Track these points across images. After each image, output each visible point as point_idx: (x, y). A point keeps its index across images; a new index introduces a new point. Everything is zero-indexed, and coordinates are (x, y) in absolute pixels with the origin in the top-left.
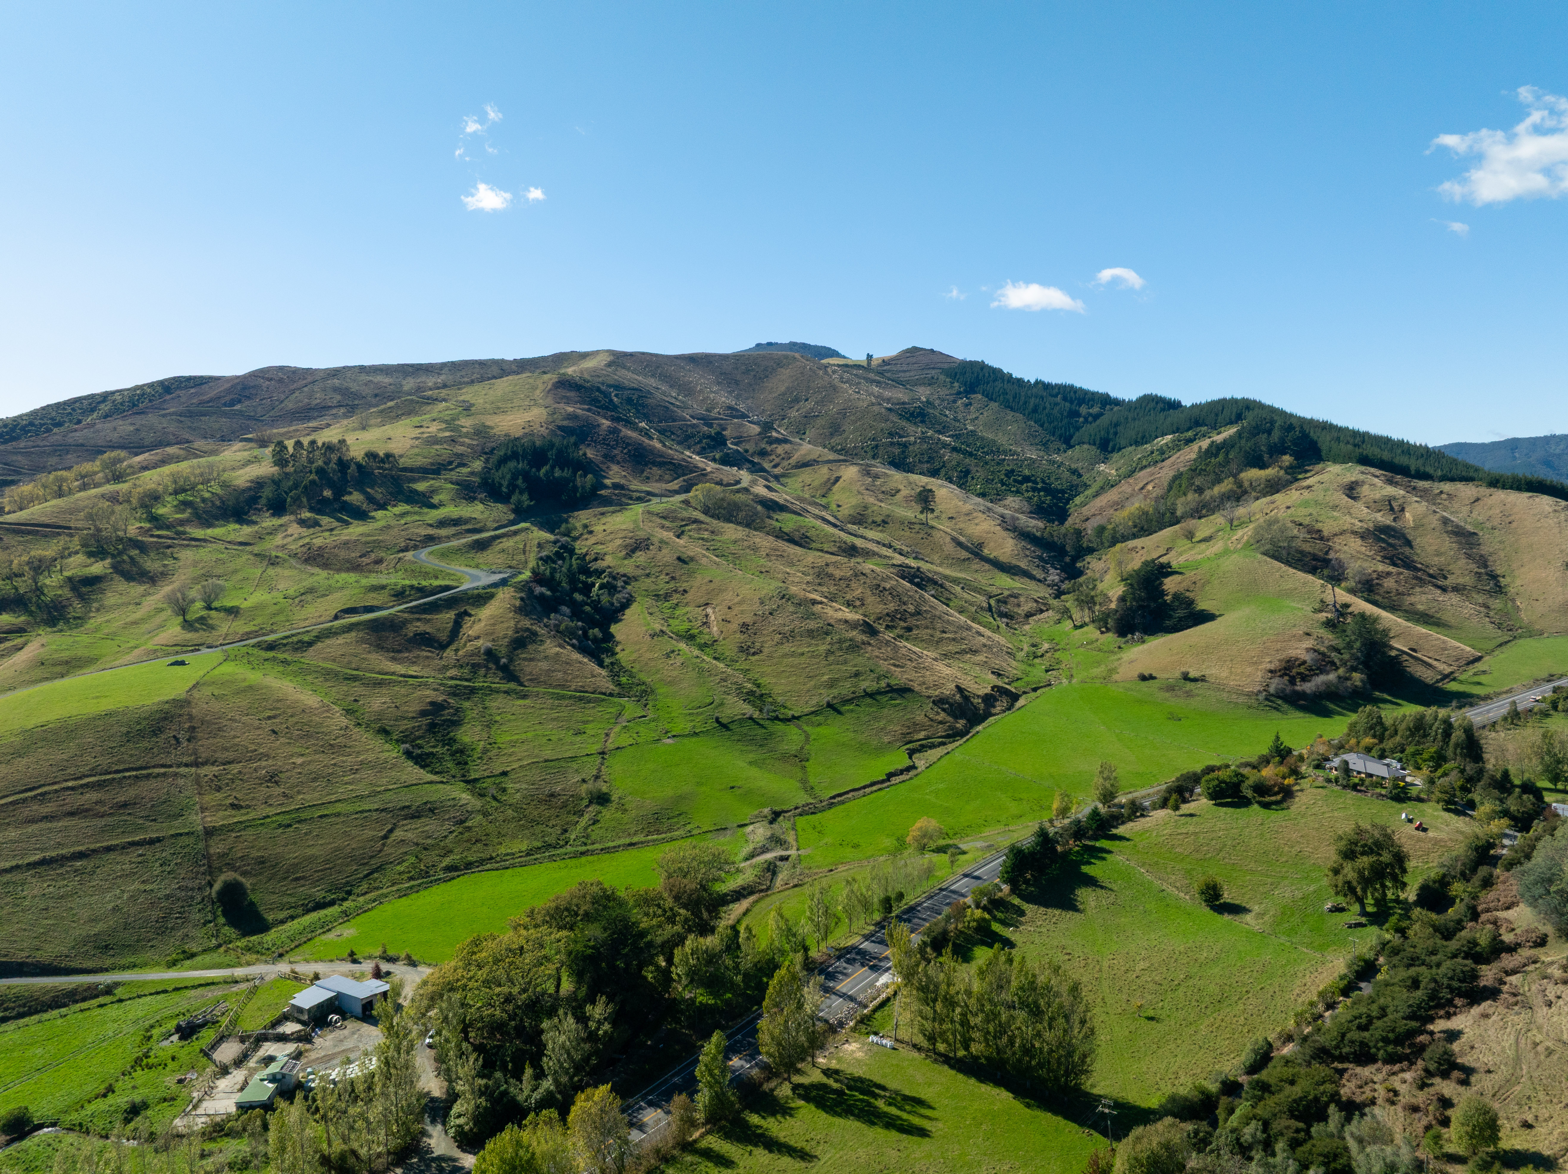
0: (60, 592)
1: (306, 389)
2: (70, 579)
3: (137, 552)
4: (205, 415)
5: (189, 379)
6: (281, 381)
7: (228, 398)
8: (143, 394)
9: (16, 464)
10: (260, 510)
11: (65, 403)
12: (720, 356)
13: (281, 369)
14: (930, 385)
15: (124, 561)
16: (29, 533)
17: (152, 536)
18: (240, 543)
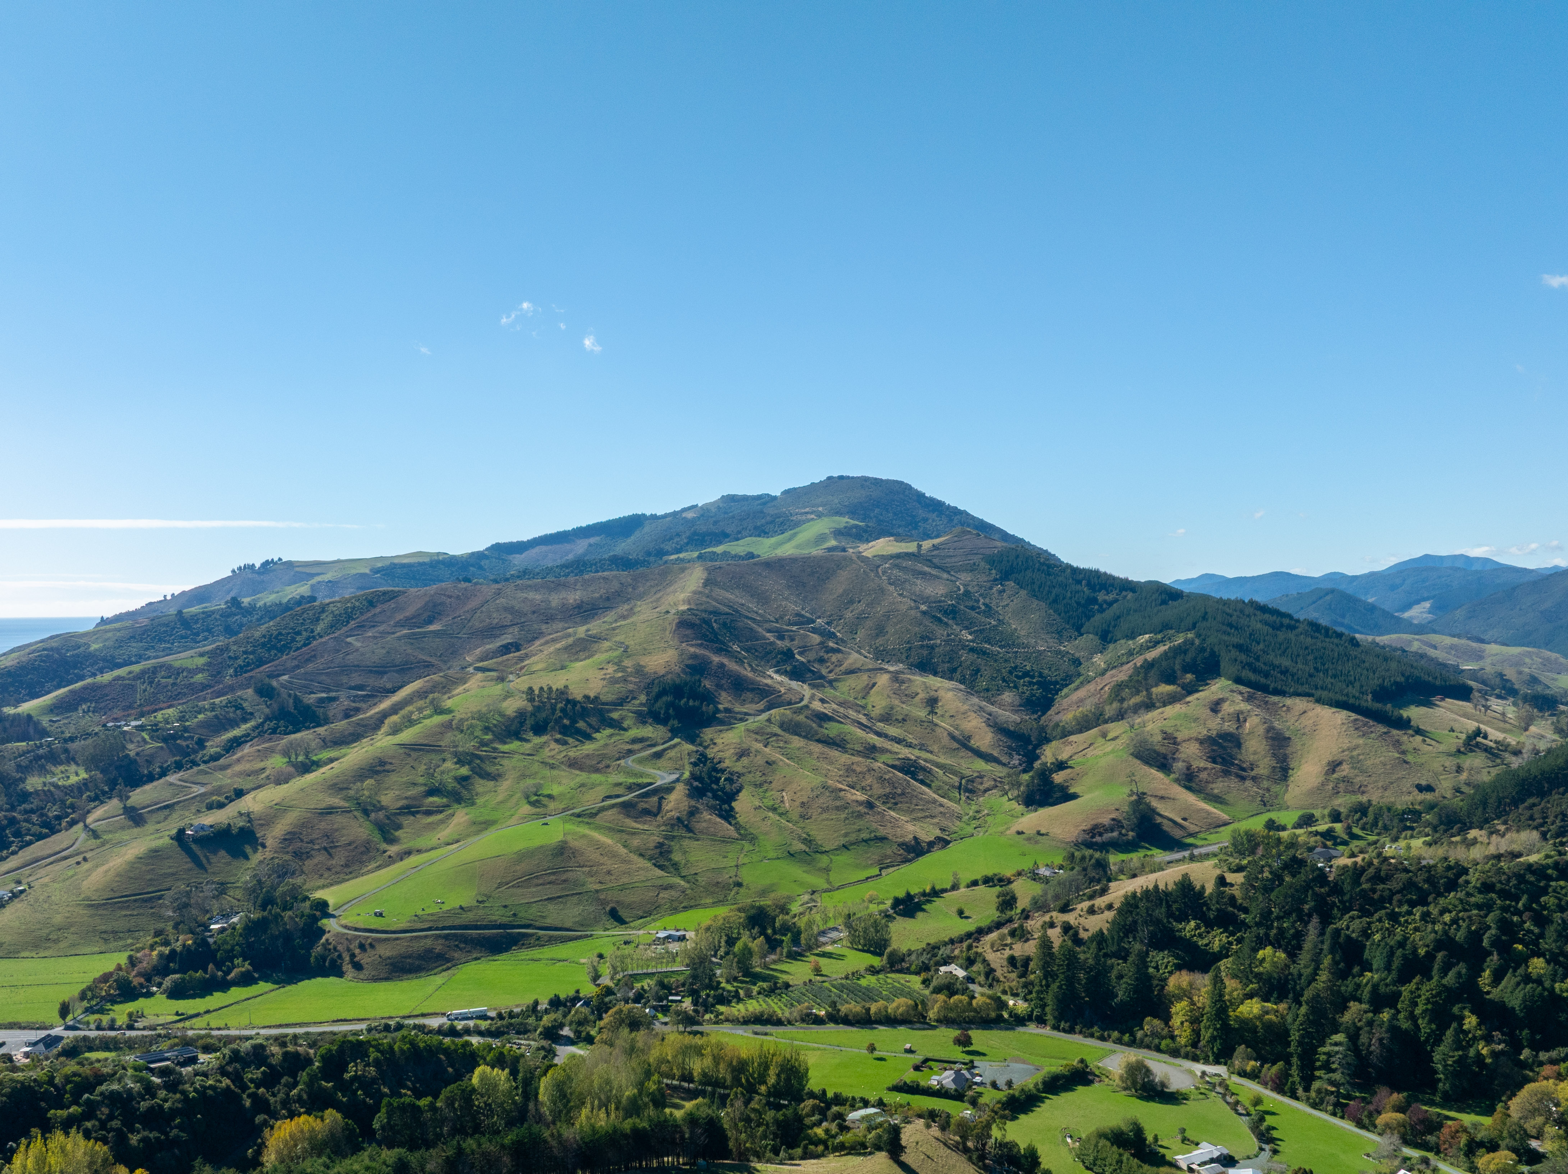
1: (484, 609)
2: (455, 778)
3: (479, 761)
6: (458, 597)
8: (354, 607)
10: (526, 731)
14: (971, 571)
15: (475, 767)
17: (481, 751)
18: (529, 755)
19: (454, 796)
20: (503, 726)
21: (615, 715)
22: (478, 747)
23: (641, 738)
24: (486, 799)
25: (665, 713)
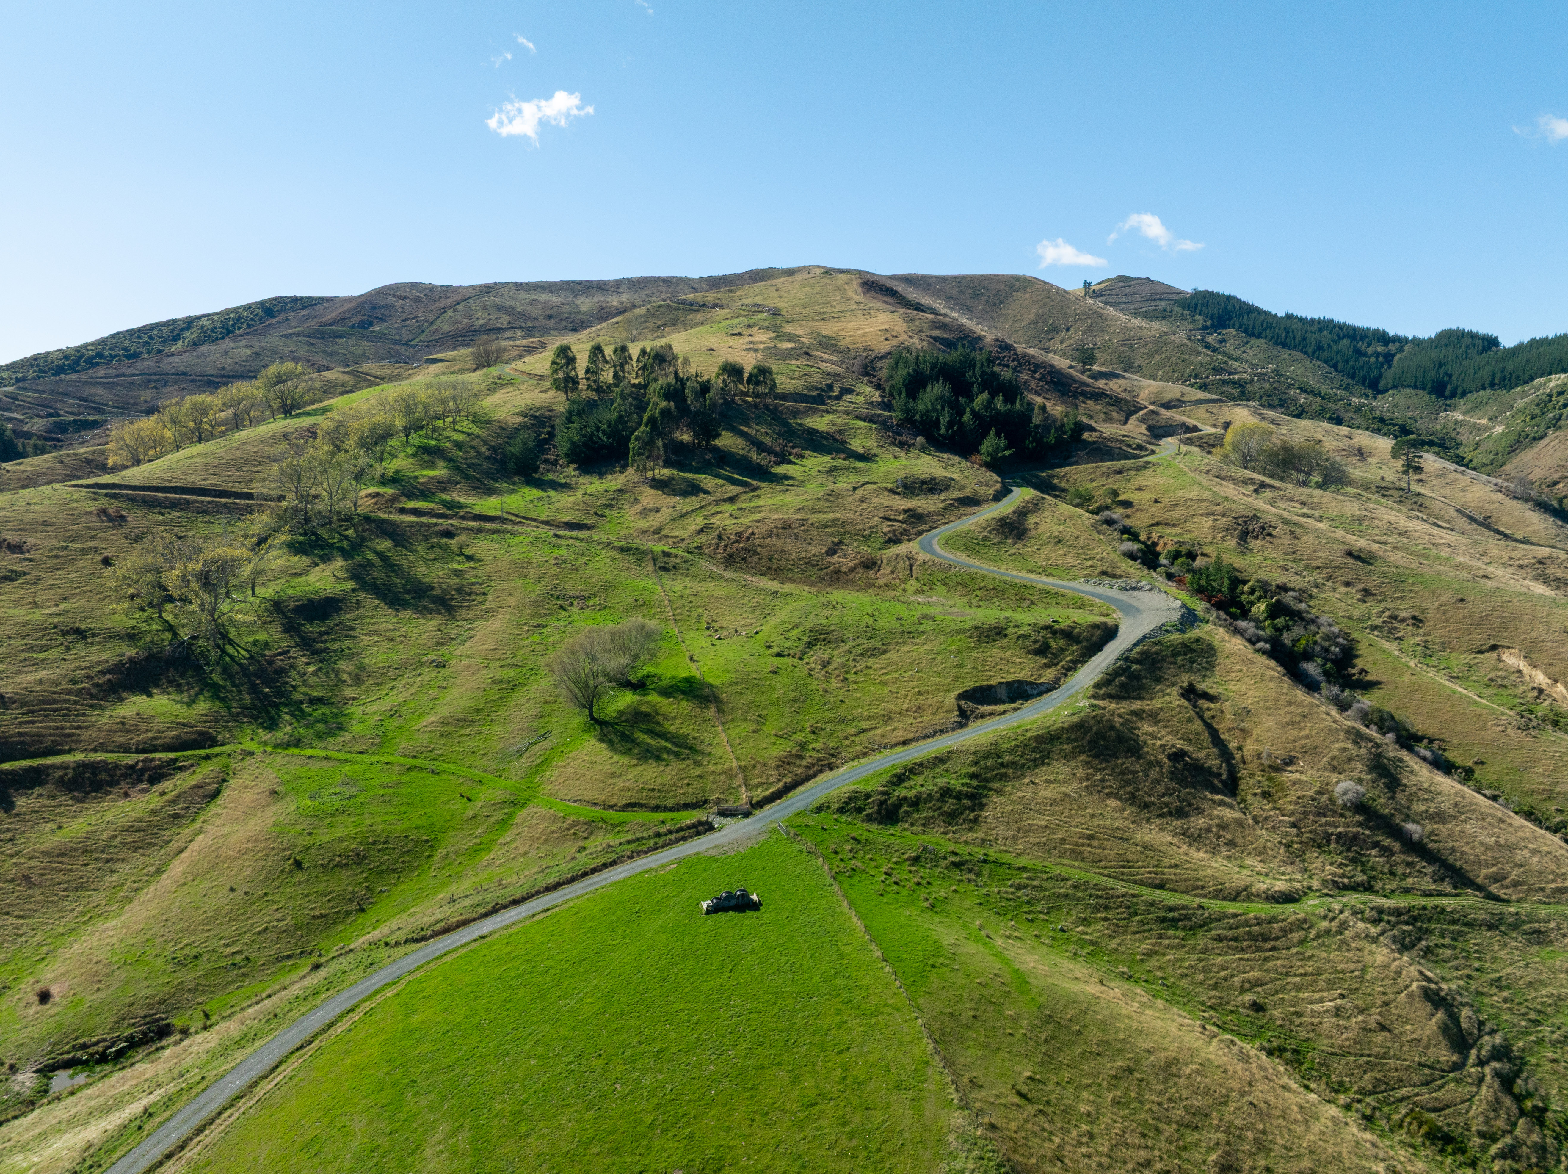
0: (262, 637)
1: (459, 307)
2: (277, 606)
3: (388, 543)
4: (341, 337)
5: (295, 299)
6: (417, 299)
7: (356, 320)
8: (239, 318)
9: (97, 399)
10: (554, 463)
11: (139, 330)
12: (937, 277)
13: (414, 285)
14: (1164, 318)
15: (371, 564)
16: (174, 505)
17: (403, 511)
18: (571, 526)
19: (254, 690)
20: (484, 449)
21: (820, 423)
22: (394, 499)
23: (923, 482)
24: (393, 699)
25: (950, 425)
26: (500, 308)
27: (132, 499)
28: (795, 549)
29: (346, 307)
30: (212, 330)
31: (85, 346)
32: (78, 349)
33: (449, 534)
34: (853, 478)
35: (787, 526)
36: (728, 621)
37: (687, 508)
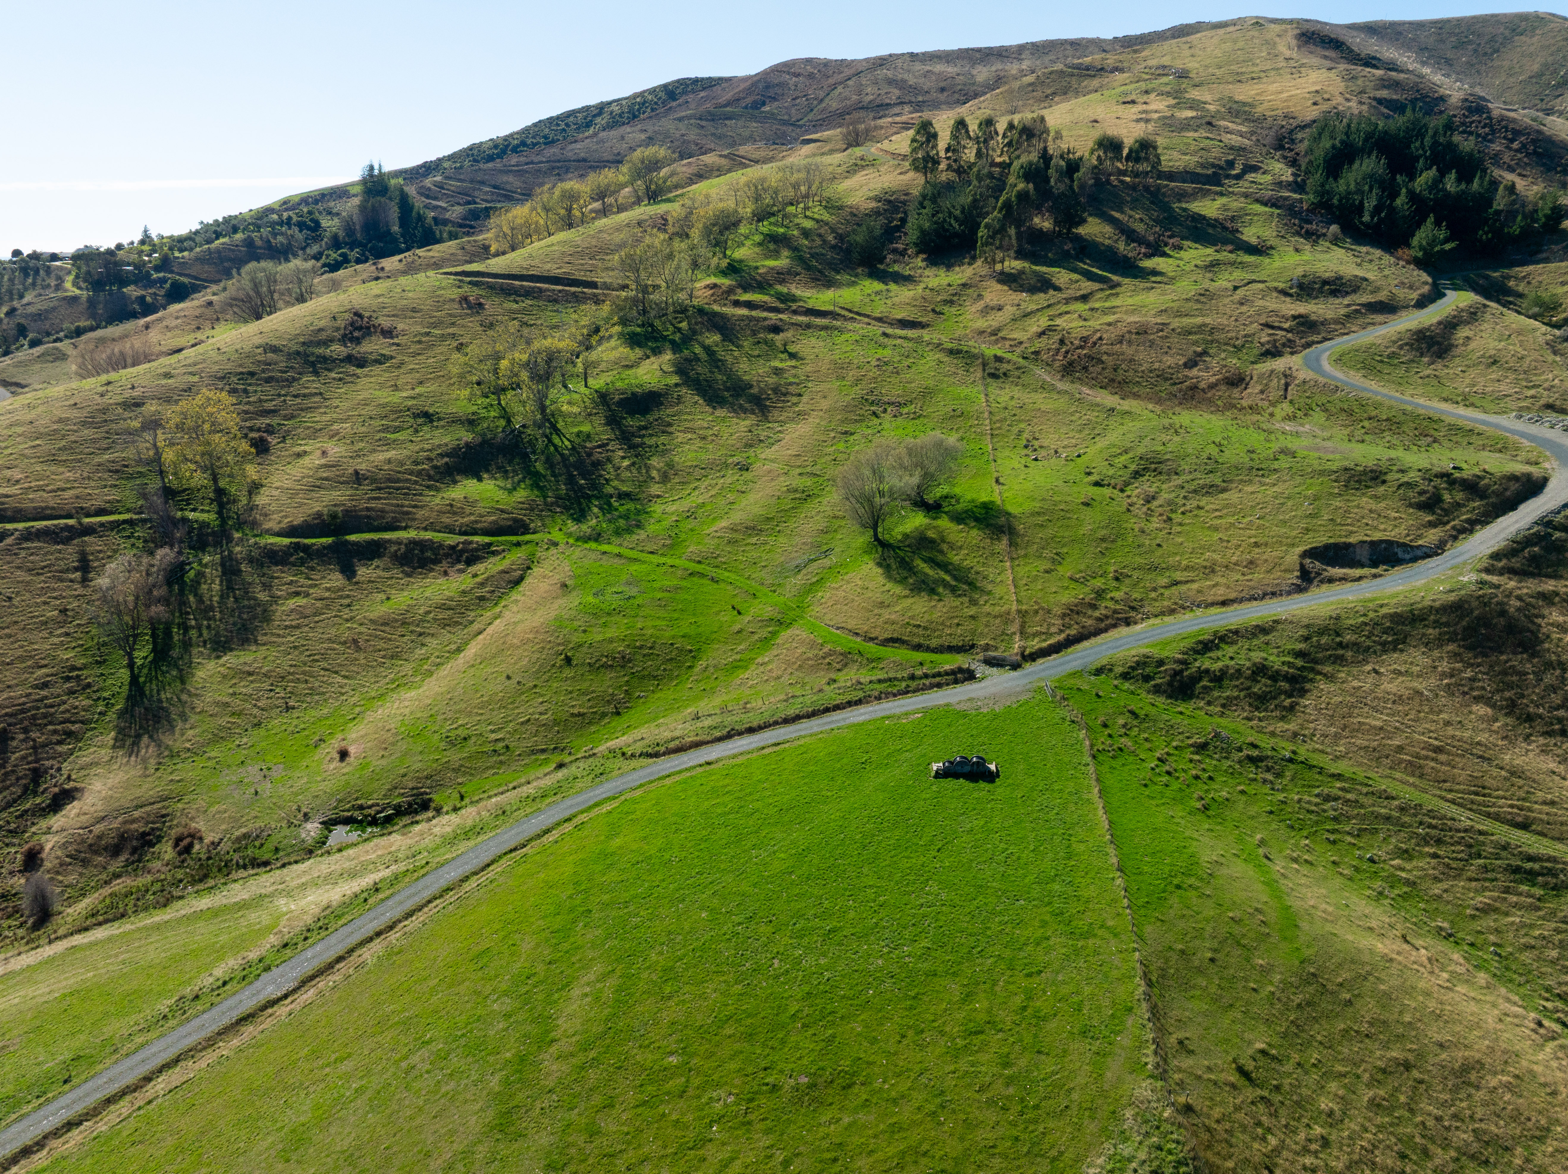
0: (586, 428)
1: (850, 83)
2: (603, 397)
3: (717, 338)
4: (730, 118)
5: (696, 81)
6: (811, 76)
7: (749, 100)
8: (645, 102)
9: (508, 187)
10: (903, 253)
11: (558, 117)
12: (1411, 23)
13: (809, 61)
15: (697, 359)
16: (528, 293)
17: (737, 303)
18: (904, 324)
19: (571, 481)
20: (830, 238)
21: (1210, 207)
22: (730, 291)
23: (1325, 282)
24: (696, 499)
25: (1377, 210)
26: (891, 82)
27: (491, 287)
28: (1146, 358)
29: (742, 86)
30: (620, 116)
31: (511, 135)
32: (506, 139)
33: (776, 329)
34: (1238, 275)
35: (1142, 331)
36: (1050, 440)
37: (1033, 307)
